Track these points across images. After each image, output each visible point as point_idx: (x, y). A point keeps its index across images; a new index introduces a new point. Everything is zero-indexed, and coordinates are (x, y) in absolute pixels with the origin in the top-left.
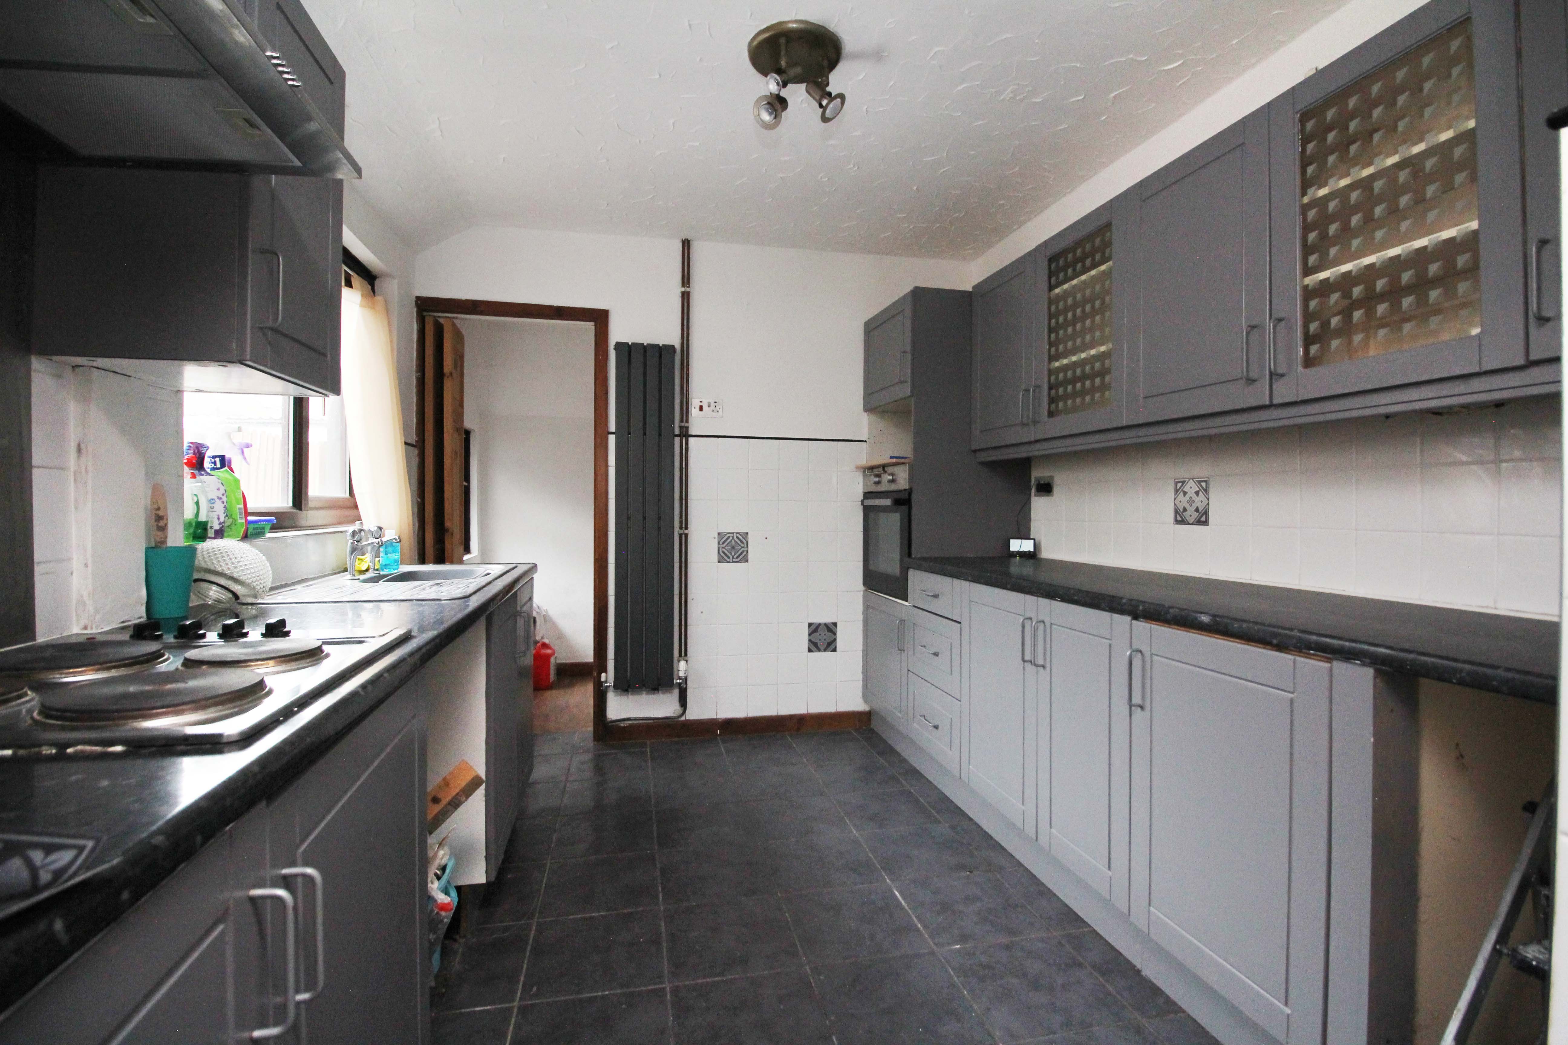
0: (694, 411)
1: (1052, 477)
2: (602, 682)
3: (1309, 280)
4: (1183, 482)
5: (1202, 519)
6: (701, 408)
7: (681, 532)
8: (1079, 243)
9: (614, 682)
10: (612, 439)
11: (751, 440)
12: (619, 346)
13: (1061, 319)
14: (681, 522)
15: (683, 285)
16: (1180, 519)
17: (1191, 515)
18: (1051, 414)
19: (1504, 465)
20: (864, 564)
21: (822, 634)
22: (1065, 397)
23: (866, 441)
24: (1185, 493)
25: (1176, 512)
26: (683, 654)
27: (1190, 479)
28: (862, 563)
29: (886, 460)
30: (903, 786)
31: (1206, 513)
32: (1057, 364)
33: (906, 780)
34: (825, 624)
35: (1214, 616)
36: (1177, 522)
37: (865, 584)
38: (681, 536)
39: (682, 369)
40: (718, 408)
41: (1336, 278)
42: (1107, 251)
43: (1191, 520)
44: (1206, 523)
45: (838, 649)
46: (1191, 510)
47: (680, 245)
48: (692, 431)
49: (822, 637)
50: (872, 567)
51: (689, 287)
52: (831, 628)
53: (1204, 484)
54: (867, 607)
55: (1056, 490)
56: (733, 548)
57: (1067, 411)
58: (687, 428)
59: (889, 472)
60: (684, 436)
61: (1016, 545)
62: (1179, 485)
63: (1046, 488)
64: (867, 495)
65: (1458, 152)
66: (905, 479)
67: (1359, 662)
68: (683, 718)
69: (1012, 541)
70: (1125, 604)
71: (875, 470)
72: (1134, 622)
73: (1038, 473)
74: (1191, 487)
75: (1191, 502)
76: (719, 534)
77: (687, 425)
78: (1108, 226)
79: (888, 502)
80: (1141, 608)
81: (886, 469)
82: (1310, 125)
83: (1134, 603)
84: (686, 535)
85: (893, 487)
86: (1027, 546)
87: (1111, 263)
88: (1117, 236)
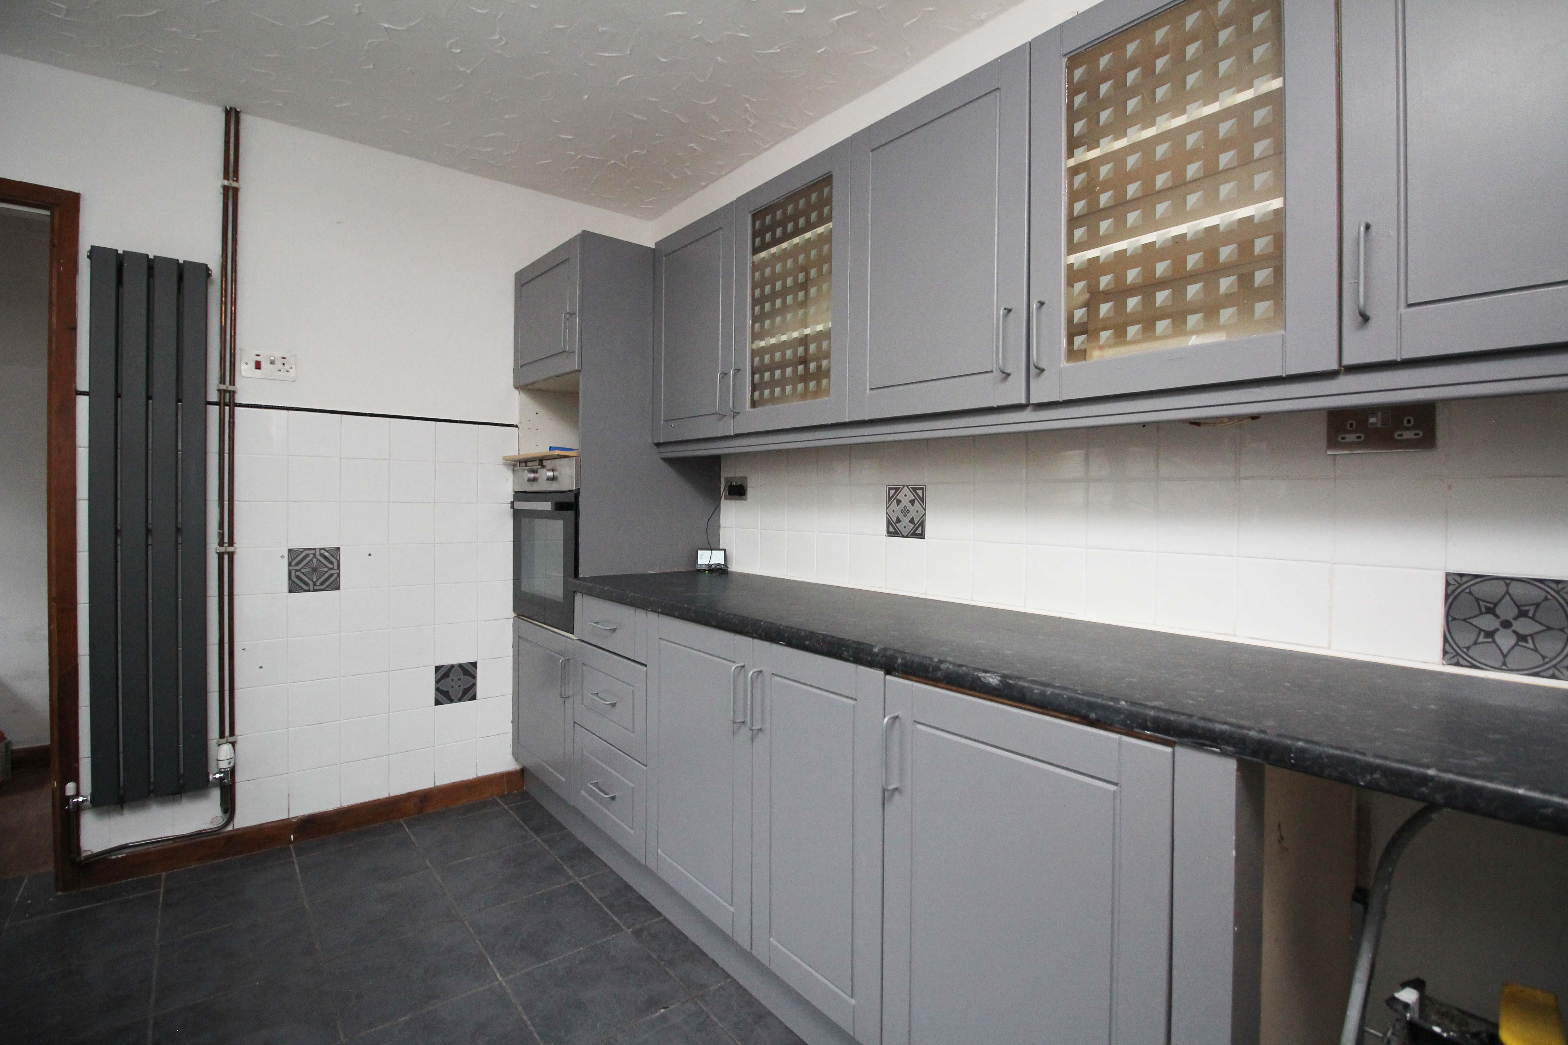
0: (244, 369)
1: (746, 478)
2: (69, 797)
3: (1072, 259)
4: (897, 489)
5: (917, 532)
6: (258, 365)
7: (222, 549)
8: (794, 197)
9: (92, 794)
10: (83, 405)
11: (344, 416)
12: (95, 252)
13: (768, 289)
14: (221, 536)
15: (226, 176)
16: (893, 531)
17: (905, 525)
18: (754, 404)
19: (1244, 482)
20: (514, 584)
21: (456, 679)
22: (773, 384)
23: (517, 426)
24: (899, 502)
25: (889, 523)
26: (227, 733)
27: (904, 486)
28: (511, 582)
29: (542, 449)
30: (569, 878)
31: (922, 524)
32: (762, 344)
33: (572, 867)
34: (460, 666)
35: (1004, 676)
36: (890, 534)
37: (515, 609)
38: (221, 556)
39: (223, 303)
40: (287, 367)
41: (1108, 257)
42: (826, 210)
43: (905, 532)
44: (922, 536)
45: (478, 697)
46: (905, 521)
47: (222, 116)
48: (239, 399)
49: (455, 684)
50: (525, 588)
51: (237, 181)
52: (468, 671)
53: (920, 492)
54: (518, 639)
55: (750, 492)
56: (315, 570)
57: (773, 400)
58: (233, 393)
59: (548, 467)
60: (226, 405)
61: (705, 558)
62: (892, 492)
63: (738, 491)
64: (520, 495)
65: (1260, 116)
66: (571, 477)
67: (1218, 750)
68: (230, 828)
69: (700, 552)
70: (877, 655)
71: (529, 464)
72: (888, 677)
73: (728, 473)
74: (906, 496)
75: (905, 511)
76: (290, 550)
77: (231, 388)
78: (827, 180)
79: (547, 506)
80: (900, 661)
81: (545, 463)
82: (1078, 73)
83: (889, 653)
84: (231, 555)
85: (554, 487)
86: (717, 558)
87: (831, 225)
88: (839, 192)
